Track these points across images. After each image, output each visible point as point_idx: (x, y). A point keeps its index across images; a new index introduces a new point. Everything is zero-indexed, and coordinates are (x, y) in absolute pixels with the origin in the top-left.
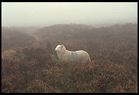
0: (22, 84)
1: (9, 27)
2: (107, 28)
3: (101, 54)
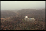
0: (12, 29)
1: (8, 10)
2: (41, 10)
3: (39, 19)
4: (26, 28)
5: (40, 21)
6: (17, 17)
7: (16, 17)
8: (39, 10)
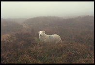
4: (42, 57)
5: (71, 42)
6: (24, 34)
7: (21, 34)
8: (70, 19)
